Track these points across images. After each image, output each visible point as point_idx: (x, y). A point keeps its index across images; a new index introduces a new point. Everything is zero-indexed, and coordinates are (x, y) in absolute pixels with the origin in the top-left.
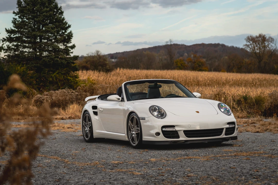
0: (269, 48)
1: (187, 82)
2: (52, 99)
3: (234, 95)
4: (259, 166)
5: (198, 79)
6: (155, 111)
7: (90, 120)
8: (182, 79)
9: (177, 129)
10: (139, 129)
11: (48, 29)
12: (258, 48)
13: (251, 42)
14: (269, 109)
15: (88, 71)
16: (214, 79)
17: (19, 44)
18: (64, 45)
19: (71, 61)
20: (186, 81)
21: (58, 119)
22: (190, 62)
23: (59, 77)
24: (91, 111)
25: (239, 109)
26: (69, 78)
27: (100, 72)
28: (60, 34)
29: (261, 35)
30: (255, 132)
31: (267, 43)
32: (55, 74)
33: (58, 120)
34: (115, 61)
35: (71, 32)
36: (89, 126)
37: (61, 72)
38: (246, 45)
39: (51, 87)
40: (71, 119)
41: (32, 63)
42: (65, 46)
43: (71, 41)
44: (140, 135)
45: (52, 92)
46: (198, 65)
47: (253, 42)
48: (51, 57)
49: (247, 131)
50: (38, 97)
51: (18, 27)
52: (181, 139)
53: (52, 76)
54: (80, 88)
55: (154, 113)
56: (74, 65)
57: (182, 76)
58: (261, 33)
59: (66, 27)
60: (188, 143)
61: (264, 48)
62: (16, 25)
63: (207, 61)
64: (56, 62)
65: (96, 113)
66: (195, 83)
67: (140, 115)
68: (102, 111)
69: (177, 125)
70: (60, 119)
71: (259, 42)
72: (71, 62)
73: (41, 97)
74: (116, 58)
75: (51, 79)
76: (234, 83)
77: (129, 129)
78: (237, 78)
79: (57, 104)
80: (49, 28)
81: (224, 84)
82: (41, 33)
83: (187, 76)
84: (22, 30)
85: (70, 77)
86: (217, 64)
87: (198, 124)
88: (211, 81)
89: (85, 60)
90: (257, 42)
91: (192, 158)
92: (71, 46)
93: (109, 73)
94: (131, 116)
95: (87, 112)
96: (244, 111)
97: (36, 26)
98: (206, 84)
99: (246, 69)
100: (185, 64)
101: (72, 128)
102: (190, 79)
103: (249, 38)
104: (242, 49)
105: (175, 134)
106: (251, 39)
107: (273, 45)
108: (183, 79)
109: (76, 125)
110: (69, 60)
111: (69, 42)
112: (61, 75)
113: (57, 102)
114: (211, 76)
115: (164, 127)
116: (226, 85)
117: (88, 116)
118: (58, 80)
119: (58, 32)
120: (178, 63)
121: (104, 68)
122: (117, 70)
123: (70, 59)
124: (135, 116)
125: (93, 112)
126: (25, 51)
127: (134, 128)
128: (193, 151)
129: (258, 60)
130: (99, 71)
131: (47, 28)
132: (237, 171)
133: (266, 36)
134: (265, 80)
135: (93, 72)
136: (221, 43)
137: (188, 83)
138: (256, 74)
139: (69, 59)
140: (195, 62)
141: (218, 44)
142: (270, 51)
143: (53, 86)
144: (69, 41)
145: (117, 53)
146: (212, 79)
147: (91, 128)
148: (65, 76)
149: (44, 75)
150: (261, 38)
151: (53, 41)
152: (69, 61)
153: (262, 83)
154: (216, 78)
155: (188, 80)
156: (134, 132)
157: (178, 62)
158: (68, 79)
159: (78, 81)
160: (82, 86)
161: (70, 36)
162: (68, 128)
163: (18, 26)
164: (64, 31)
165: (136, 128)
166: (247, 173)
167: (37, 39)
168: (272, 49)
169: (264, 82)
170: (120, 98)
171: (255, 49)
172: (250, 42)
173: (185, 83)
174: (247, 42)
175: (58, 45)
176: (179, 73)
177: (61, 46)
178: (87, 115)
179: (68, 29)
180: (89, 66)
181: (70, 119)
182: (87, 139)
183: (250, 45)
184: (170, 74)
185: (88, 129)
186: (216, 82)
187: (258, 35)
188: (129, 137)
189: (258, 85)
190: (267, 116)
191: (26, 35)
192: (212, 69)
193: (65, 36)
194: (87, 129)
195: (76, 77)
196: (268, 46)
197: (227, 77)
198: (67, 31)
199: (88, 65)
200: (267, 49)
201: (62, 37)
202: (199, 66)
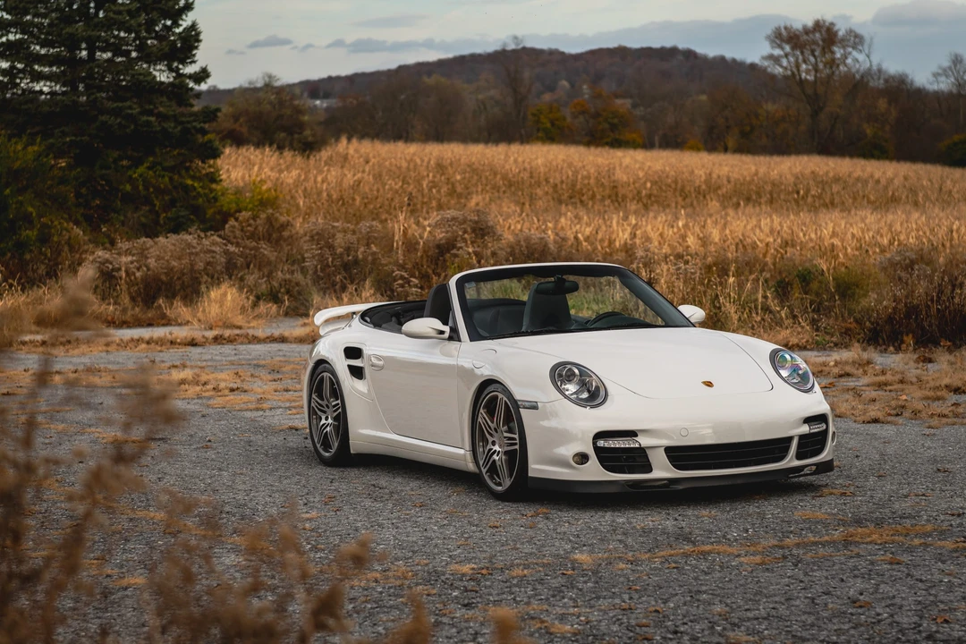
0: (846, 69)
1: (578, 187)
2: (148, 269)
3: (745, 243)
4: (942, 597)
5: (613, 178)
6: (570, 381)
7: (337, 392)
8: (561, 178)
9: (644, 441)
10: (514, 439)
11: (115, 16)
12: (810, 67)
13: (788, 48)
14: (890, 319)
15: (243, 150)
16: (667, 177)
17: (20, 66)
18: (171, 69)
19: (194, 124)
20: (574, 185)
21: (179, 344)
22: (583, 113)
23: (154, 181)
24: (341, 365)
25: (786, 314)
26: (189, 182)
27: (281, 153)
28: (156, 32)
29: (822, 22)
30: (869, 422)
31: (842, 51)
32: (141, 169)
33: (177, 346)
34: (325, 105)
35: (193, 26)
36: (335, 411)
37: (160, 164)
38: (771, 57)
39: (129, 215)
40: (223, 344)
41: (63, 132)
42: (174, 74)
43: (194, 55)
44: (518, 458)
45: (144, 242)
46: (609, 123)
47: (793, 48)
48: (130, 111)
49: (839, 417)
50: (98, 260)
51: (16, 8)
52: (657, 474)
53: (130, 177)
54: (233, 227)
55: (566, 387)
56: (206, 138)
57: (560, 167)
58: (820, 18)
59: (177, 7)
60: (680, 487)
61: (831, 68)
62: (8, 3)
63: (635, 106)
64: (145, 129)
65: (357, 372)
66: (603, 191)
67: (519, 394)
68: (382, 368)
69: (644, 431)
70: (185, 345)
71: (813, 47)
72: (195, 128)
73: (107, 261)
74: (326, 96)
75: (128, 187)
76: (735, 191)
77: (478, 435)
78: (745, 173)
79: (163, 282)
80: (120, 13)
81: (699, 193)
82: (93, 30)
83: (575, 167)
84: (28, 17)
85: (193, 178)
86: (670, 119)
87: (710, 425)
88: (656, 182)
89: (231, 109)
90: (808, 47)
91: (709, 553)
92: (195, 73)
93: (315, 156)
94: (486, 393)
95: (327, 365)
96: (801, 320)
97: (75, 7)
98: (639, 193)
99: (767, 136)
100: (564, 119)
101: (245, 391)
102: (588, 177)
103: (780, 34)
104: (753, 66)
105: (639, 459)
106: (789, 38)
107: (861, 57)
108: (564, 178)
109: (252, 375)
110: (188, 122)
111: (188, 61)
112: (162, 173)
113: (164, 278)
114: (658, 166)
115: (600, 435)
116: (708, 197)
117: (330, 378)
118: (151, 190)
119: (150, 25)
120: (542, 116)
121: (296, 136)
122: (340, 145)
123: (192, 118)
124: (500, 396)
125: (349, 366)
126: (37, 88)
127: (497, 432)
128: (698, 517)
129: (808, 107)
130: (280, 148)
131: (115, 13)
132: (879, 621)
133: (836, 28)
134: (837, 179)
135: (258, 152)
136: (681, 46)
137: (582, 189)
138: (805, 159)
139: (188, 119)
140: (597, 115)
141: (673, 51)
142: (849, 76)
143: (137, 209)
144: (189, 58)
145: (330, 78)
146: (660, 177)
147: (341, 420)
148: (176, 177)
149: (104, 172)
150: (821, 35)
151: (134, 54)
152: (189, 126)
153: (827, 189)
154: (673, 173)
155: (579, 180)
156: (497, 448)
157: (541, 113)
158: (187, 186)
159: (220, 193)
160: (241, 218)
161: (192, 39)
162: (232, 390)
163: (14, 5)
164: (169, 23)
165: (506, 435)
166: (914, 628)
167: (81, 50)
168: (858, 71)
169: (834, 186)
170: (447, 329)
171: (798, 70)
172: (782, 49)
173: (570, 191)
174: (773, 47)
175: (151, 70)
176: (551, 157)
177: (162, 76)
178: (325, 374)
179: (184, 17)
180: (244, 130)
181: (219, 344)
182: (327, 454)
183: (782, 57)
184: (520, 159)
185: (330, 421)
186: (673, 186)
187: (810, 24)
188: (481, 463)
189: (813, 196)
190: (881, 341)
191: (43, 37)
192: (657, 139)
193: (174, 41)
194: (327, 421)
195: (213, 178)
196: (844, 61)
197: (712, 169)
198: (181, 22)
199: (241, 126)
200: (840, 72)
201: (164, 43)
202: (613, 127)
